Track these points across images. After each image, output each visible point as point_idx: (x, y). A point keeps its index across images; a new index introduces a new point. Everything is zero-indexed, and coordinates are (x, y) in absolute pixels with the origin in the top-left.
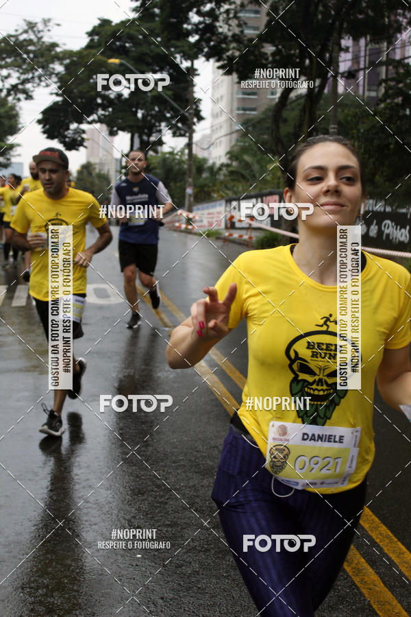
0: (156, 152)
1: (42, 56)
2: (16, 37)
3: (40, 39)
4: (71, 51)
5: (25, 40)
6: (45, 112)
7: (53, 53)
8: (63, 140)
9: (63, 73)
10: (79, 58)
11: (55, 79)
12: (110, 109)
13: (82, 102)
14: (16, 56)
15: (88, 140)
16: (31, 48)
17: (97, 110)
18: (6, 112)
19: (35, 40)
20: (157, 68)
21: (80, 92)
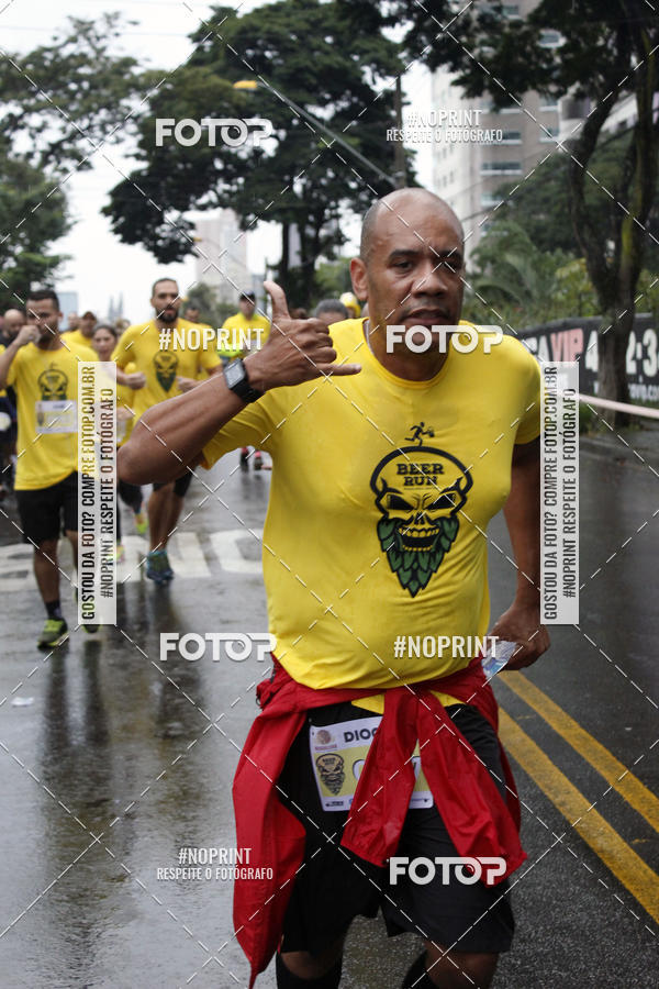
0: (332, 257)
1: (106, 84)
2: (55, 50)
3: (100, 52)
4: (162, 73)
5: (72, 56)
6: (115, 193)
7: (127, 77)
8: (151, 243)
9: (148, 114)
10: (175, 85)
11: (132, 127)
12: (241, 180)
13: (185, 169)
14: (55, 89)
15: (200, 241)
16: (85, 70)
17: (216, 183)
18: (43, 194)
19: (92, 54)
20: (327, 96)
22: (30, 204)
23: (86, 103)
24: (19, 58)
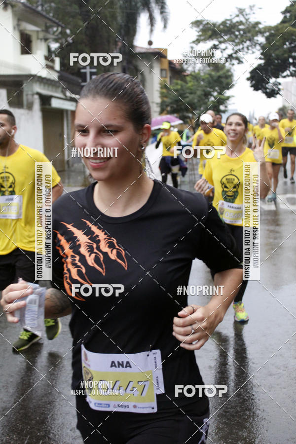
1: (249, 32)
2: (230, 20)
3: (247, 20)
4: (270, 27)
5: (237, 22)
6: (251, 72)
7: (257, 29)
8: (264, 90)
9: (265, 43)
10: (276, 31)
11: (258, 47)
13: (278, 63)
14: (230, 34)
15: (283, 89)
16: (241, 27)
17: (289, 67)
18: (224, 73)
19: (244, 21)
21: (277, 55)
22: (219, 77)
23: (241, 39)
24: (218, 24)
